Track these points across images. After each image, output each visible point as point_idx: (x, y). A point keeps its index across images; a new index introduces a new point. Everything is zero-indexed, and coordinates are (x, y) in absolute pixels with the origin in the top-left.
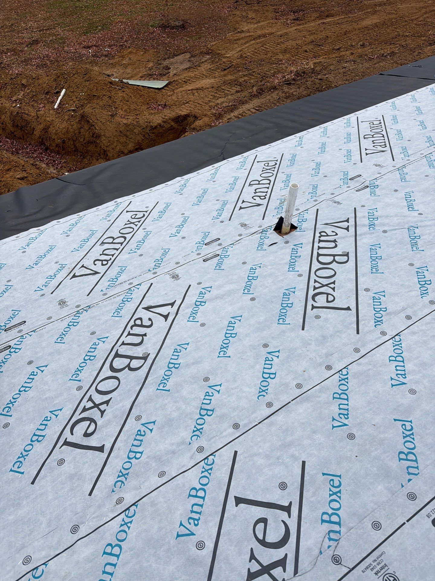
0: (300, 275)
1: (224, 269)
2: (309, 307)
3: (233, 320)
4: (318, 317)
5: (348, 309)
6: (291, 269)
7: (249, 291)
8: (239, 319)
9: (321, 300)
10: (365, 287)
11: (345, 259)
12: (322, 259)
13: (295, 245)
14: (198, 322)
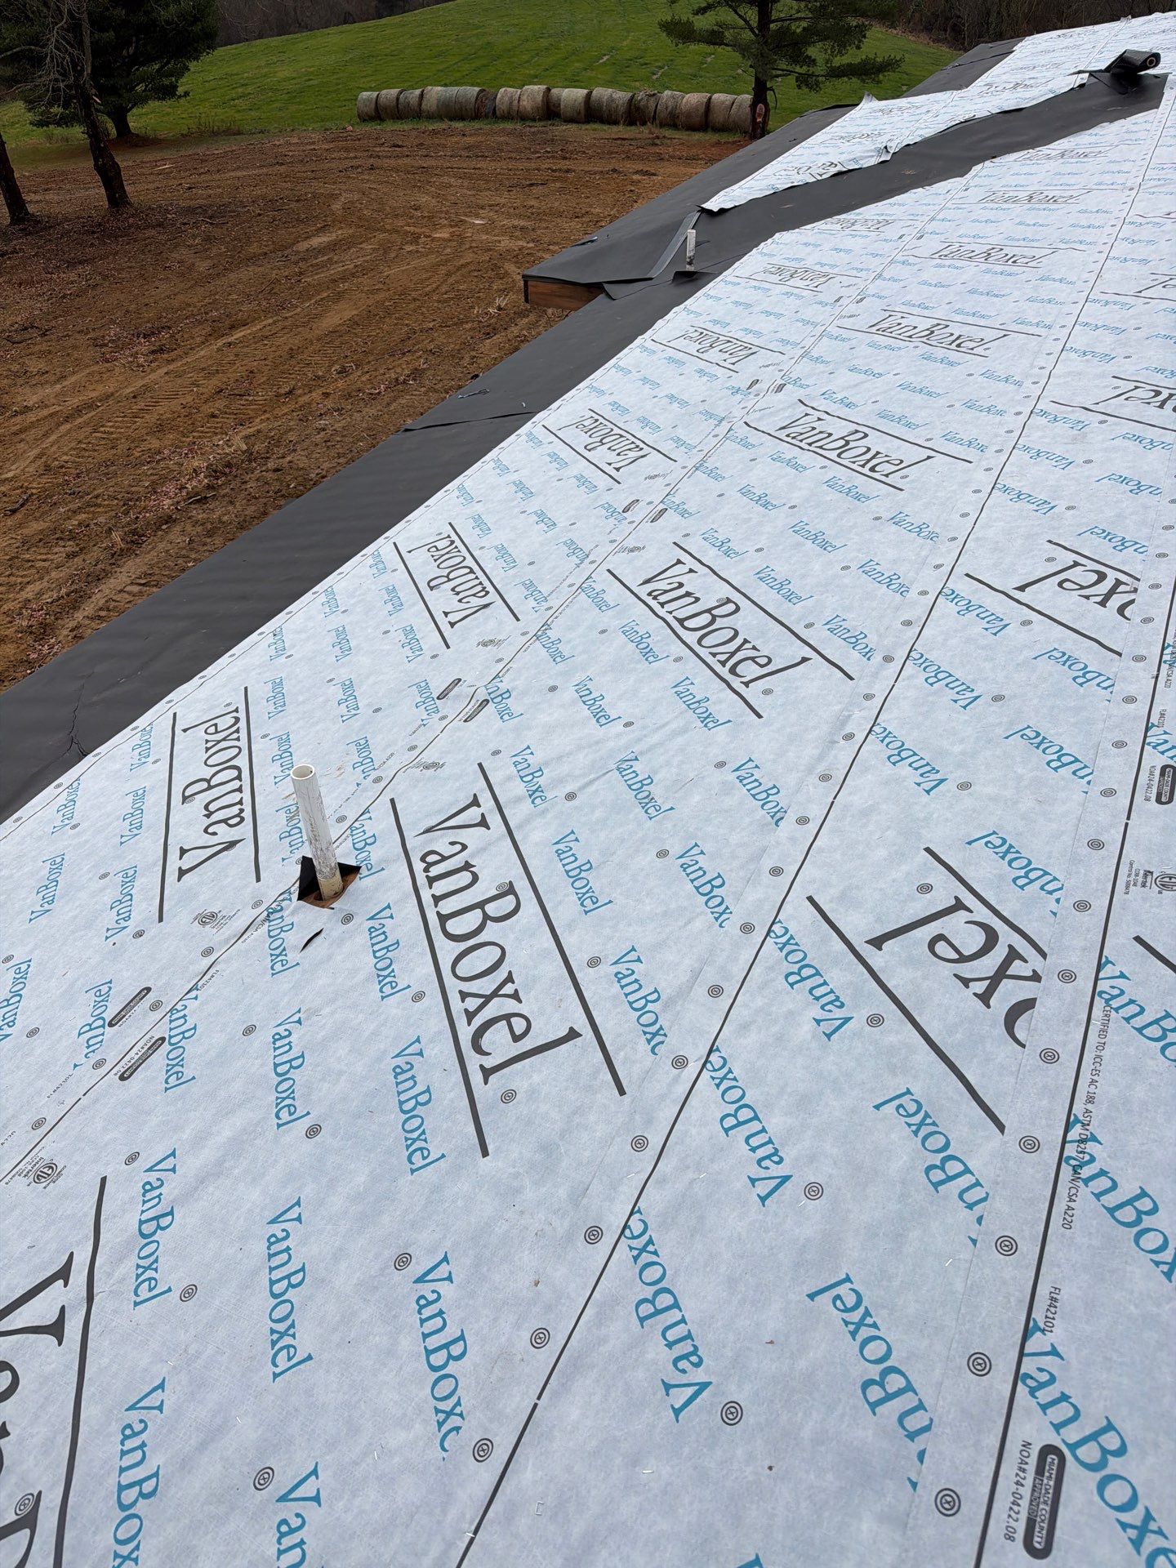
0: (418, 997)
1: (194, 1078)
2: (476, 1078)
3: (277, 1229)
4: (508, 1096)
5: (573, 1034)
6: (387, 990)
7: (292, 1109)
8: (296, 1216)
9: (499, 1043)
10: (586, 957)
11: (508, 903)
12: (456, 926)
13: (372, 918)
14: (170, 1290)
